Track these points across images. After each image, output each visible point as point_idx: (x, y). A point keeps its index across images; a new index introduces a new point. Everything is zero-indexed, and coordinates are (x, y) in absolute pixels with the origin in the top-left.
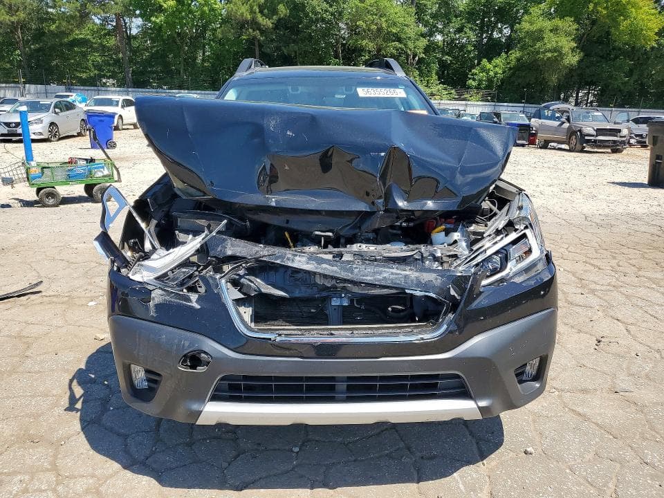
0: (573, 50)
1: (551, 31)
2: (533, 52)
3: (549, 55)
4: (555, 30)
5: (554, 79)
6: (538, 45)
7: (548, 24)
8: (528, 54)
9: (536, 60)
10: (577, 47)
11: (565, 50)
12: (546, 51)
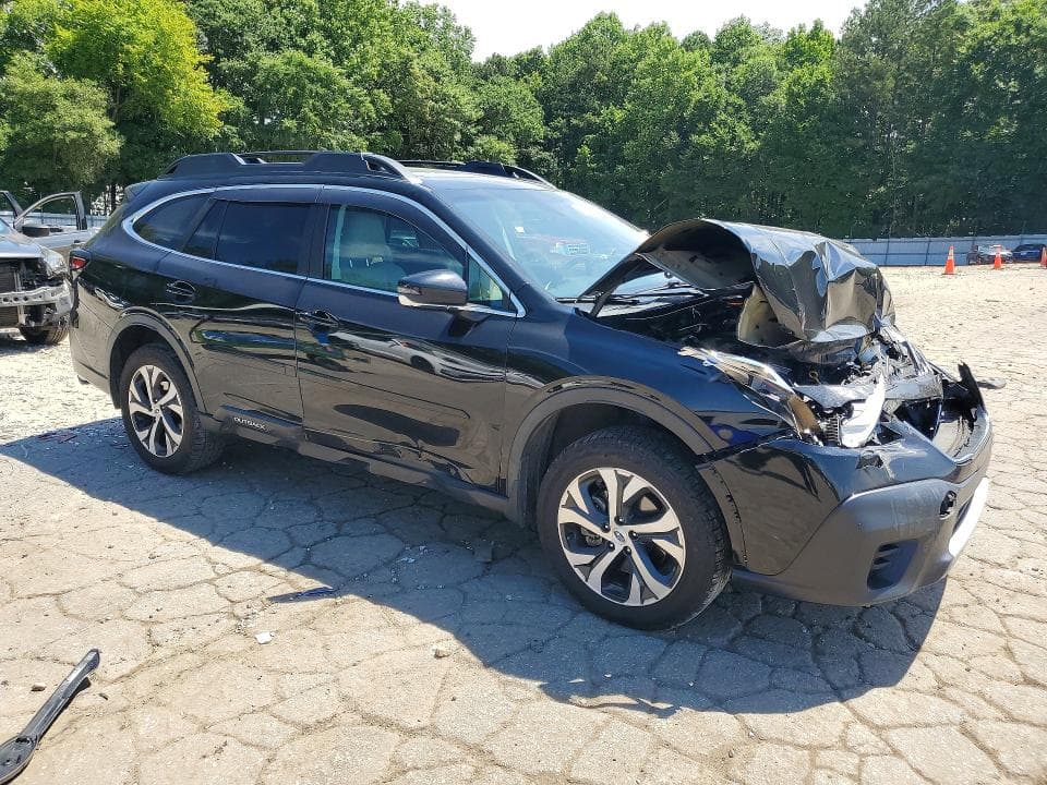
0: (108, 130)
1: (65, 96)
2: (42, 128)
3: (73, 135)
4: (71, 96)
5: (88, 174)
6: (48, 117)
7: (56, 86)
8: (33, 129)
9: (50, 142)
10: (113, 127)
11: (98, 130)
12: (65, 129)
